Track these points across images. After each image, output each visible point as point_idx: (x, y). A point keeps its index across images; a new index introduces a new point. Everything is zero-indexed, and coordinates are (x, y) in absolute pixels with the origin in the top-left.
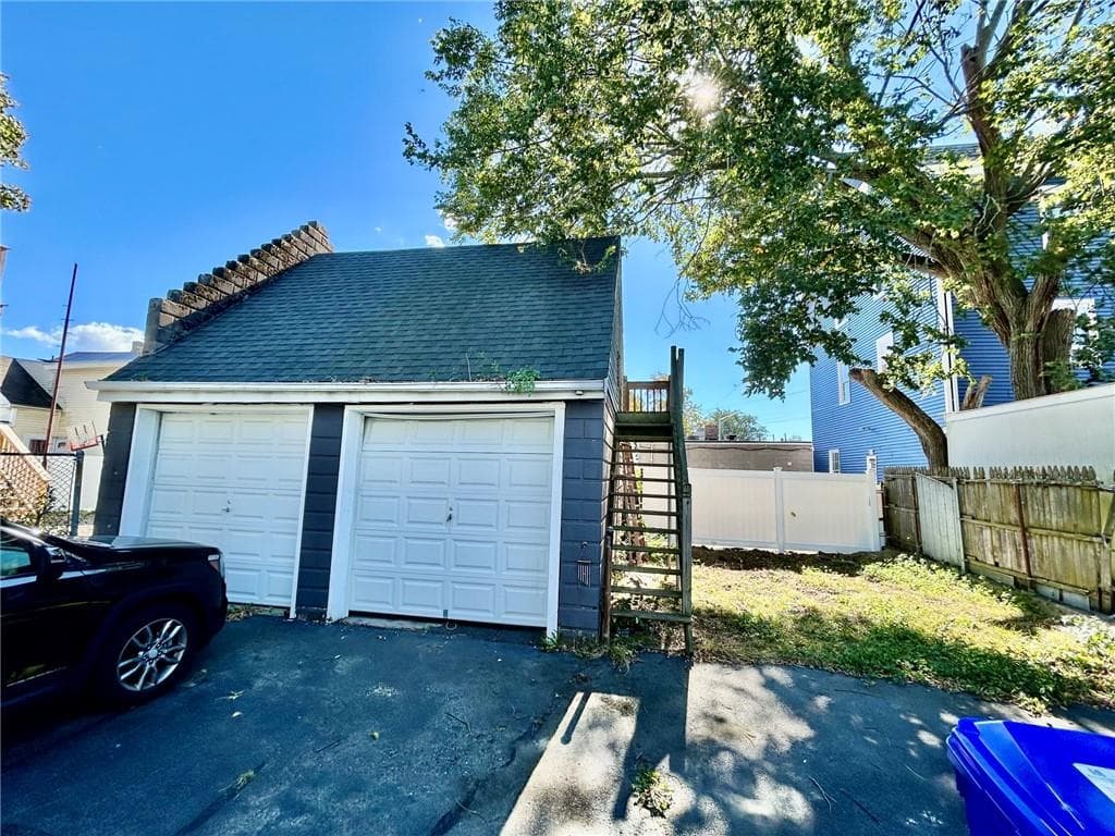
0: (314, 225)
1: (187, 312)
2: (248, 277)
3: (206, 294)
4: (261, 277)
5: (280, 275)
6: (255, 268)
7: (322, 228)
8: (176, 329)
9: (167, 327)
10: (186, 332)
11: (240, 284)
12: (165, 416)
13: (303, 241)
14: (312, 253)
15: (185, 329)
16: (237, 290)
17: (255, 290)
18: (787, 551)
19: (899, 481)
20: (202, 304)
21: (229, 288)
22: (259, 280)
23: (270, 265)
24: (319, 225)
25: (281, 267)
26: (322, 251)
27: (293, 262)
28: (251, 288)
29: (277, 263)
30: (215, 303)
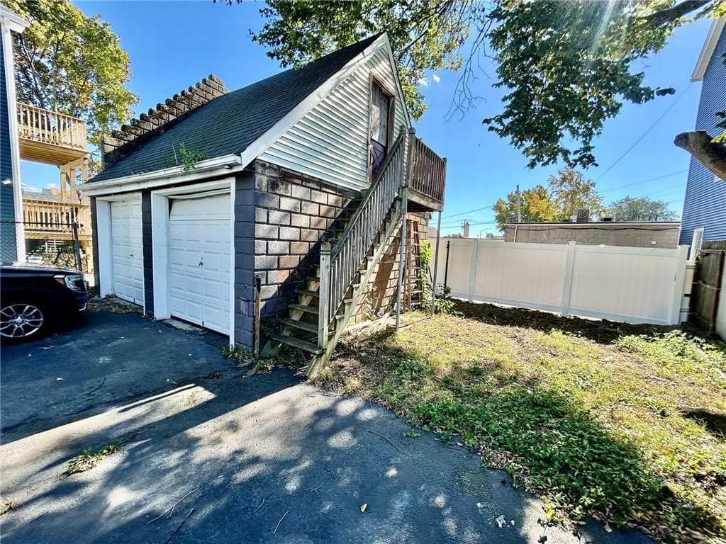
0: (211, 77)
1: (122, 143)
2: (162, 118)
3: (133, 131)
4: (172, 118)
5: (186, 115)
6: (166, 111)
7: (217, 79)
8: (117, 154)
9: (109, 153)
10: (123, 155)
11: (157, 123)
12: (112, 204)
13: (202, 90)
14: (211, 98)
15: (122, 154)
16: (155, 127)
17: (169, 126)
18: (571, 315)
19: (712, 256)
20: (132, 137)
21: (149, 126)
22: (171, 119)
23: (177, 108)
24: (215, 77)
25: (187, 109)
26: (218, 94)
27: (195, 105)
28: (165, 125)
29: (183, 107)
30: (140, 136)
